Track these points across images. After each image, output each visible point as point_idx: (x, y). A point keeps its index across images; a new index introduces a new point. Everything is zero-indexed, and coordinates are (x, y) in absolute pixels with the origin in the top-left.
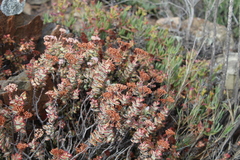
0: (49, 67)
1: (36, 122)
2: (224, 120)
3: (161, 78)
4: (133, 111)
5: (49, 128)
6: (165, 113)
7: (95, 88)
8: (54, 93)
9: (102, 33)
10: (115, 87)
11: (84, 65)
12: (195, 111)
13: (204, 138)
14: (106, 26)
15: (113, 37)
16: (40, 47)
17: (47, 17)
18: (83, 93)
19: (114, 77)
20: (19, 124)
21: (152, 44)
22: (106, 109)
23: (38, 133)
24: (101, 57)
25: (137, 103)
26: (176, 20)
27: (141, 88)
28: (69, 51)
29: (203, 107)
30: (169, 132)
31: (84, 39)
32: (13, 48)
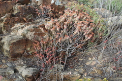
0: (65, 17)
2: (107, 32)
3: (92, 21)
4: (84, 28)
5: (64, 30)
6: (92, 29)
7: (76, 22)
8: (66, 23)
9: (79, 10)
10: (80, 22)
11: (73, 17)
12: (100, 29)
13: (101, 36)
14: (80, 9)
15: (81, 12)
16: (64, 12)
17: (66, 6)
18: (73, 24)
19: (80, 20)
20: (58, 29)
21: (91, 14)
22: (78, 27)
24: (78, 15)
25: (85, 26)
26: (98, 9)
27: (86, 23)
28: (70, 13)
29: (102, 29)
30: (92, 33)
31: (74, 11)
32: (58, 13)
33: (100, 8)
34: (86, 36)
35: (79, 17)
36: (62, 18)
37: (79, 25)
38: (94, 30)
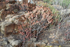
0: (36, 10)
1: (34, 18)
2: (60, 19)
3: (52, 12)
6: (52, 17)
8: (37, 14)
9: (44, 6)
10: (45, 13)
11: (41, 10)
12: (56, 17)
13: (57, 21)
14: (45, 6)
15: (45, 7)
16: (35, 8)
17: (37, 4)
18: (41, 14)
19: (45, 12)
20: (32, 17)
21: (51, 8)
23: (35, 19)
24: (43, 9)
25: (48, 15)
26: (55, 5)
27: (49, 13)
28: (39, 8)
29: (57, 17)
30: (52, 19)
31: (41, 7)
32: (32, 8)
33: (56, 5)
34: (48, 21)
35: (44, 10)
36: (34, 11)
37: (44, 15)
38: (53, 17)
